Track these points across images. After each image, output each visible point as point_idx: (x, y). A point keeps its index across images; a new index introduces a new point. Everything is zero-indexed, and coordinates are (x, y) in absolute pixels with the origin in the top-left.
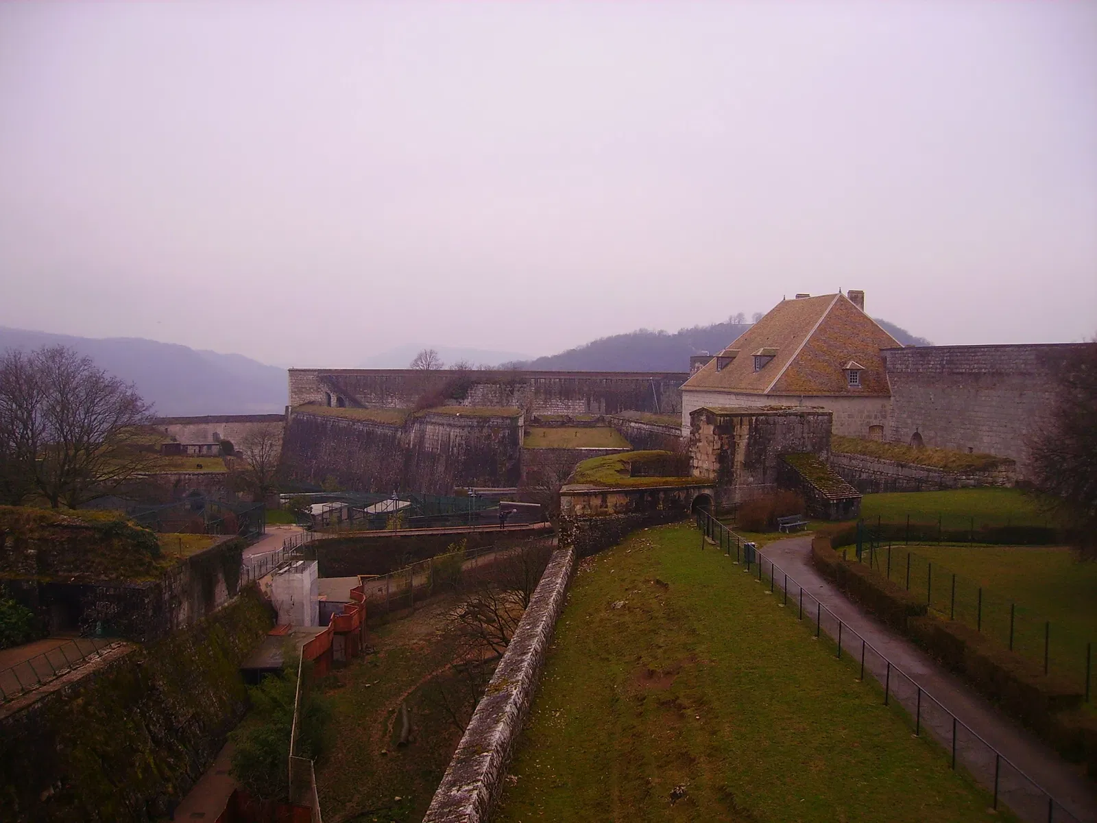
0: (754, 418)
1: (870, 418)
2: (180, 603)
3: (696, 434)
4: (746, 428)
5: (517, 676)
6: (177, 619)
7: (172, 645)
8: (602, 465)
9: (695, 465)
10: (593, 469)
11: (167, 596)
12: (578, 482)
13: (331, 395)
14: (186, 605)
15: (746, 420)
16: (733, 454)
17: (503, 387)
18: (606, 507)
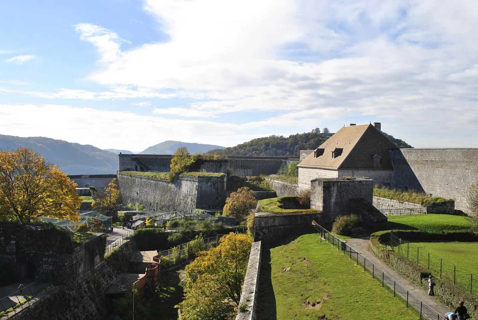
0: (339, 183)
1: (384, 180)
2: (80, 265)
3: (314, 190)
4: (336, 188)
5: (251, 304)
6: (79, 272)
7: (76, 284)
8: (271, 203)
9: (313, 204)
10: (267, 205)
11: (74, 262)
12: (262, 212)
13: (138, 166)
14: (82, 266)
15: (336, 184)
16: (330, 199)
17: (217, 163)
18: (275, 223)
